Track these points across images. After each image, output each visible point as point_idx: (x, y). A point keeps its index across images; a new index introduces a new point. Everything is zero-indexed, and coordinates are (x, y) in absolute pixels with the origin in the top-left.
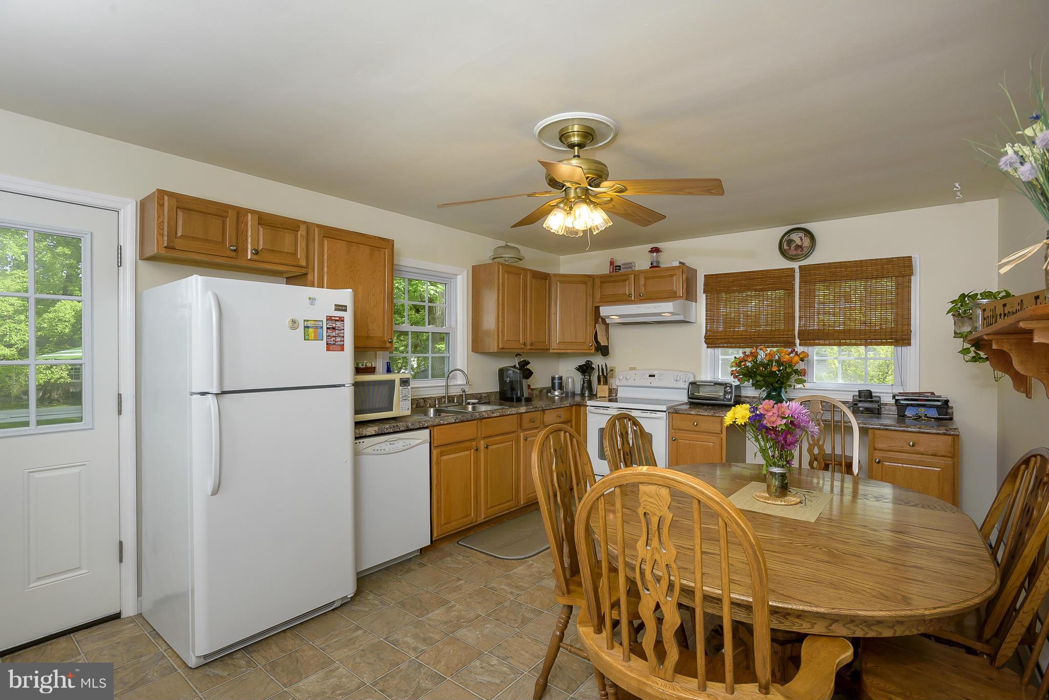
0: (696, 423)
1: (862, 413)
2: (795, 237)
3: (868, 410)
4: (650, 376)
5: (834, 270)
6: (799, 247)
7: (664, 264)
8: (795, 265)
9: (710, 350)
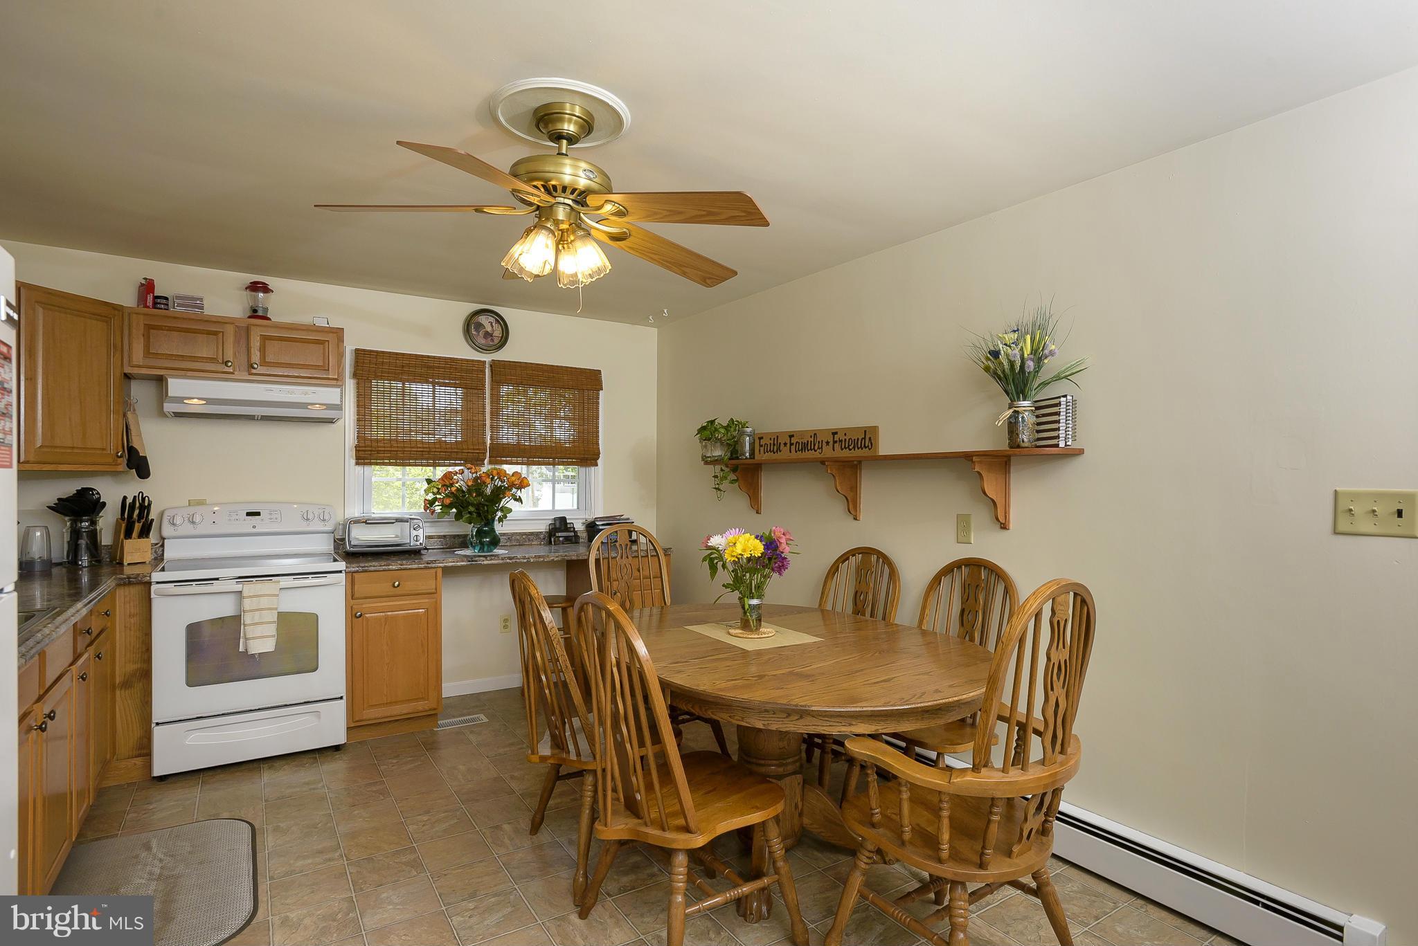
0: (397, 583)
1: (563, 544)
2: (484, 320)
3: (567, 538)
4: (249, 514)
5: (531, 372)
6: (488, 335)
7: (276, 316)
8: (487, 358)
9: (359, 469)
